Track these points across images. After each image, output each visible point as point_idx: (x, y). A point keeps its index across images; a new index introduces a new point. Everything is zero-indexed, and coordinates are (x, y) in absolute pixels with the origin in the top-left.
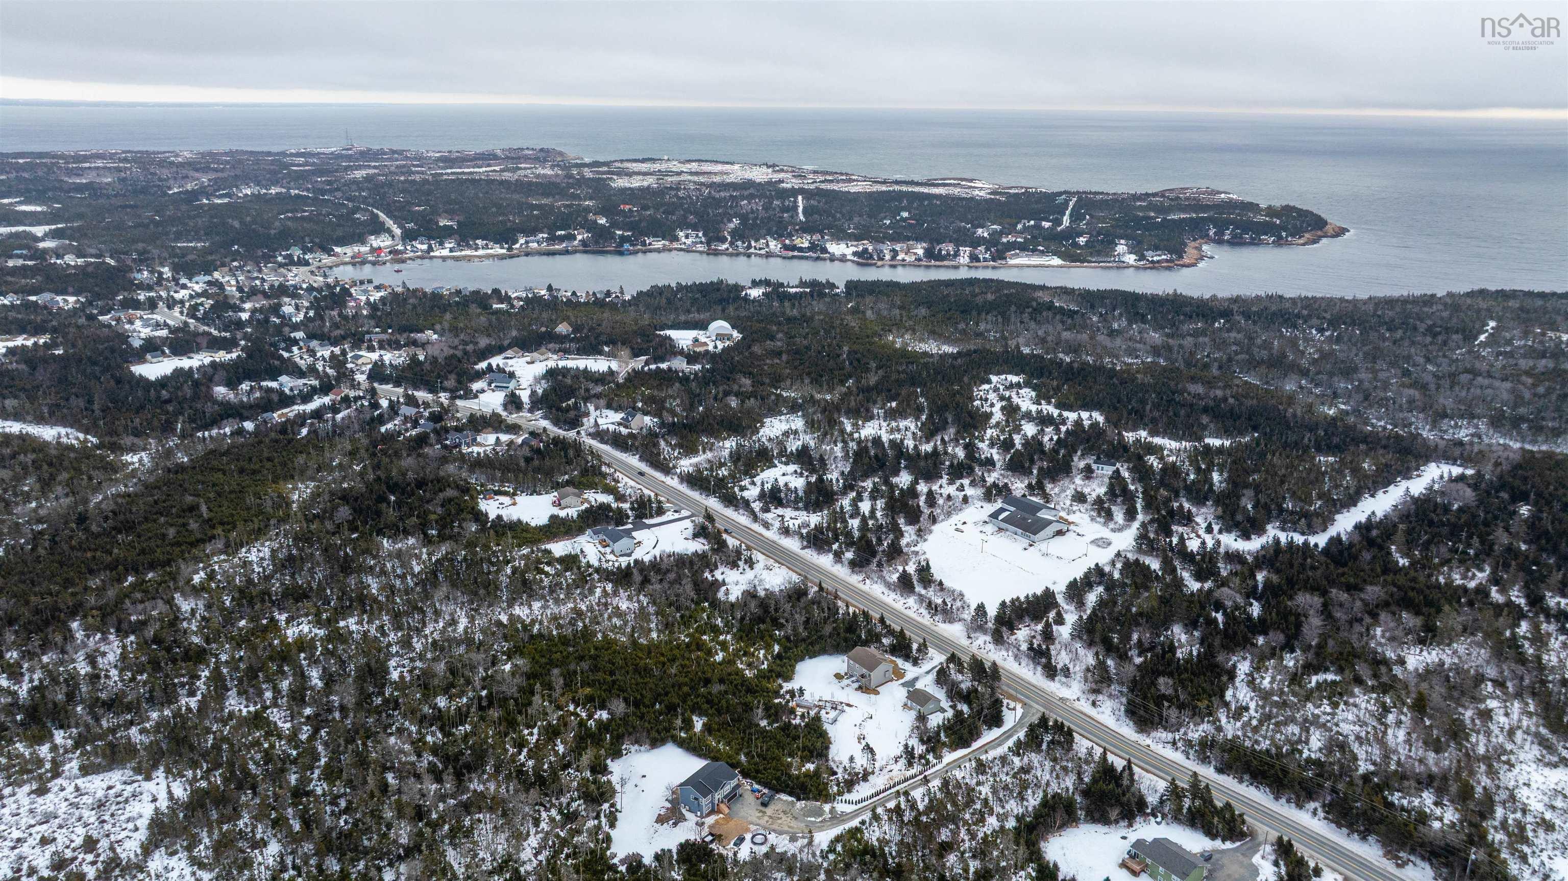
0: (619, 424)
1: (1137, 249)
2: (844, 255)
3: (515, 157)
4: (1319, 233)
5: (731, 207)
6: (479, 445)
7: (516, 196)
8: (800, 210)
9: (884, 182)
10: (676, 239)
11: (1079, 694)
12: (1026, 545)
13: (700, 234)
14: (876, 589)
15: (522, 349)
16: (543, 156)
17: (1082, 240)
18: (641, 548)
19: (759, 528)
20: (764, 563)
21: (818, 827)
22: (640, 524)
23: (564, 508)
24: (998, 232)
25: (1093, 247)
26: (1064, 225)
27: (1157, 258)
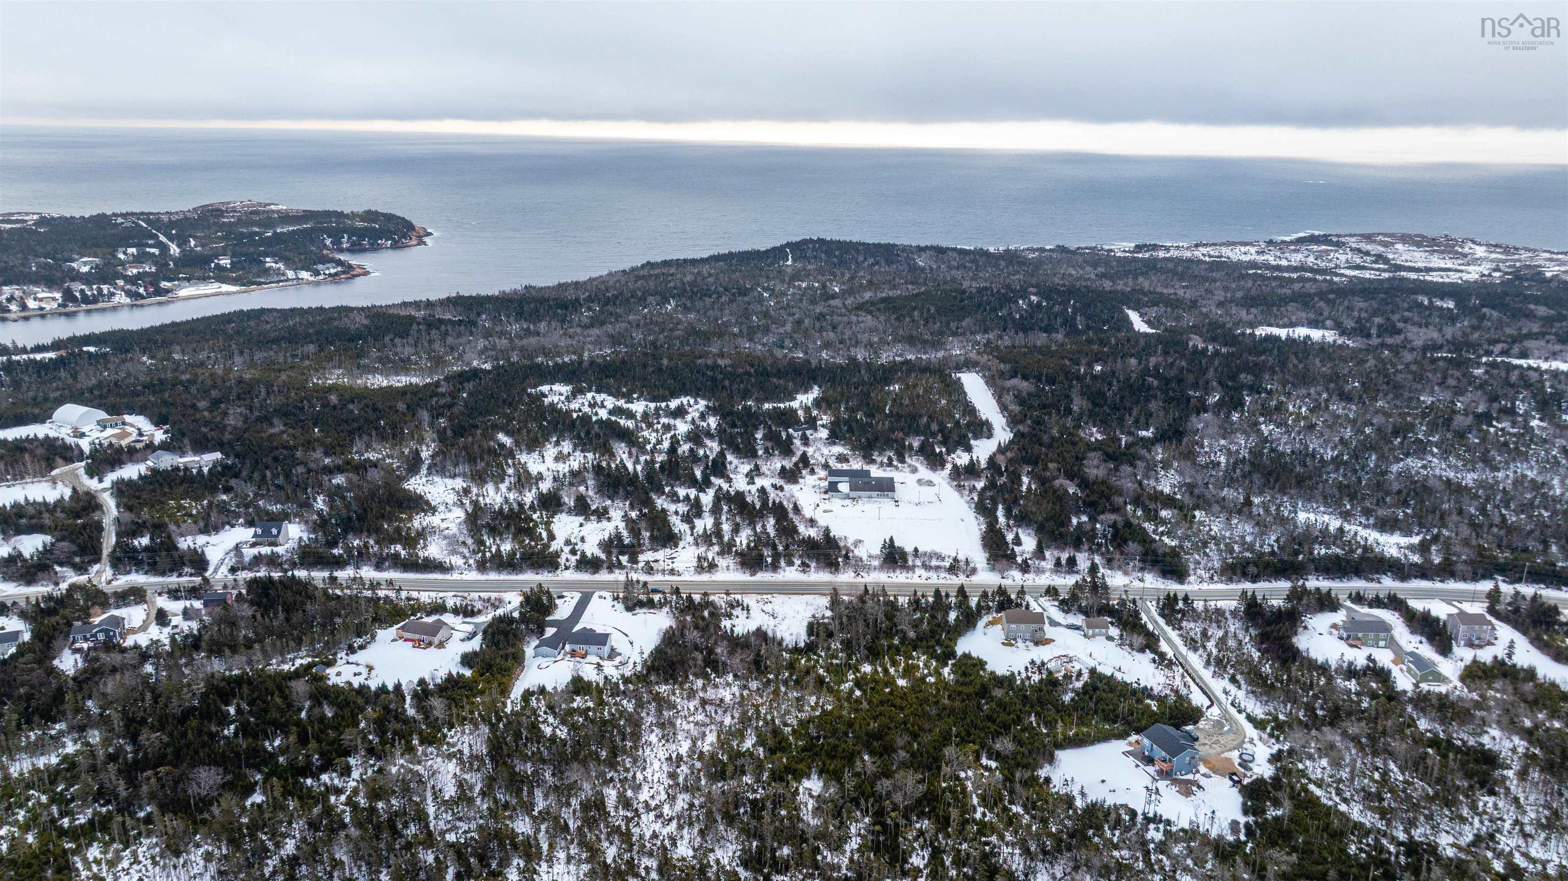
1: (290, 263)
4: (415, 234)
12: (893, 502)
14: (882, 577)
17: (225, 262)
18: (617, 641)
19: (668, 578)
20: (750, 600)
21: (1238, 731)
22: (553, 624)
23: (441, 645)
24: (105, 265)
25: (243, 268)
26: (174, 249)
27: (332, 271)
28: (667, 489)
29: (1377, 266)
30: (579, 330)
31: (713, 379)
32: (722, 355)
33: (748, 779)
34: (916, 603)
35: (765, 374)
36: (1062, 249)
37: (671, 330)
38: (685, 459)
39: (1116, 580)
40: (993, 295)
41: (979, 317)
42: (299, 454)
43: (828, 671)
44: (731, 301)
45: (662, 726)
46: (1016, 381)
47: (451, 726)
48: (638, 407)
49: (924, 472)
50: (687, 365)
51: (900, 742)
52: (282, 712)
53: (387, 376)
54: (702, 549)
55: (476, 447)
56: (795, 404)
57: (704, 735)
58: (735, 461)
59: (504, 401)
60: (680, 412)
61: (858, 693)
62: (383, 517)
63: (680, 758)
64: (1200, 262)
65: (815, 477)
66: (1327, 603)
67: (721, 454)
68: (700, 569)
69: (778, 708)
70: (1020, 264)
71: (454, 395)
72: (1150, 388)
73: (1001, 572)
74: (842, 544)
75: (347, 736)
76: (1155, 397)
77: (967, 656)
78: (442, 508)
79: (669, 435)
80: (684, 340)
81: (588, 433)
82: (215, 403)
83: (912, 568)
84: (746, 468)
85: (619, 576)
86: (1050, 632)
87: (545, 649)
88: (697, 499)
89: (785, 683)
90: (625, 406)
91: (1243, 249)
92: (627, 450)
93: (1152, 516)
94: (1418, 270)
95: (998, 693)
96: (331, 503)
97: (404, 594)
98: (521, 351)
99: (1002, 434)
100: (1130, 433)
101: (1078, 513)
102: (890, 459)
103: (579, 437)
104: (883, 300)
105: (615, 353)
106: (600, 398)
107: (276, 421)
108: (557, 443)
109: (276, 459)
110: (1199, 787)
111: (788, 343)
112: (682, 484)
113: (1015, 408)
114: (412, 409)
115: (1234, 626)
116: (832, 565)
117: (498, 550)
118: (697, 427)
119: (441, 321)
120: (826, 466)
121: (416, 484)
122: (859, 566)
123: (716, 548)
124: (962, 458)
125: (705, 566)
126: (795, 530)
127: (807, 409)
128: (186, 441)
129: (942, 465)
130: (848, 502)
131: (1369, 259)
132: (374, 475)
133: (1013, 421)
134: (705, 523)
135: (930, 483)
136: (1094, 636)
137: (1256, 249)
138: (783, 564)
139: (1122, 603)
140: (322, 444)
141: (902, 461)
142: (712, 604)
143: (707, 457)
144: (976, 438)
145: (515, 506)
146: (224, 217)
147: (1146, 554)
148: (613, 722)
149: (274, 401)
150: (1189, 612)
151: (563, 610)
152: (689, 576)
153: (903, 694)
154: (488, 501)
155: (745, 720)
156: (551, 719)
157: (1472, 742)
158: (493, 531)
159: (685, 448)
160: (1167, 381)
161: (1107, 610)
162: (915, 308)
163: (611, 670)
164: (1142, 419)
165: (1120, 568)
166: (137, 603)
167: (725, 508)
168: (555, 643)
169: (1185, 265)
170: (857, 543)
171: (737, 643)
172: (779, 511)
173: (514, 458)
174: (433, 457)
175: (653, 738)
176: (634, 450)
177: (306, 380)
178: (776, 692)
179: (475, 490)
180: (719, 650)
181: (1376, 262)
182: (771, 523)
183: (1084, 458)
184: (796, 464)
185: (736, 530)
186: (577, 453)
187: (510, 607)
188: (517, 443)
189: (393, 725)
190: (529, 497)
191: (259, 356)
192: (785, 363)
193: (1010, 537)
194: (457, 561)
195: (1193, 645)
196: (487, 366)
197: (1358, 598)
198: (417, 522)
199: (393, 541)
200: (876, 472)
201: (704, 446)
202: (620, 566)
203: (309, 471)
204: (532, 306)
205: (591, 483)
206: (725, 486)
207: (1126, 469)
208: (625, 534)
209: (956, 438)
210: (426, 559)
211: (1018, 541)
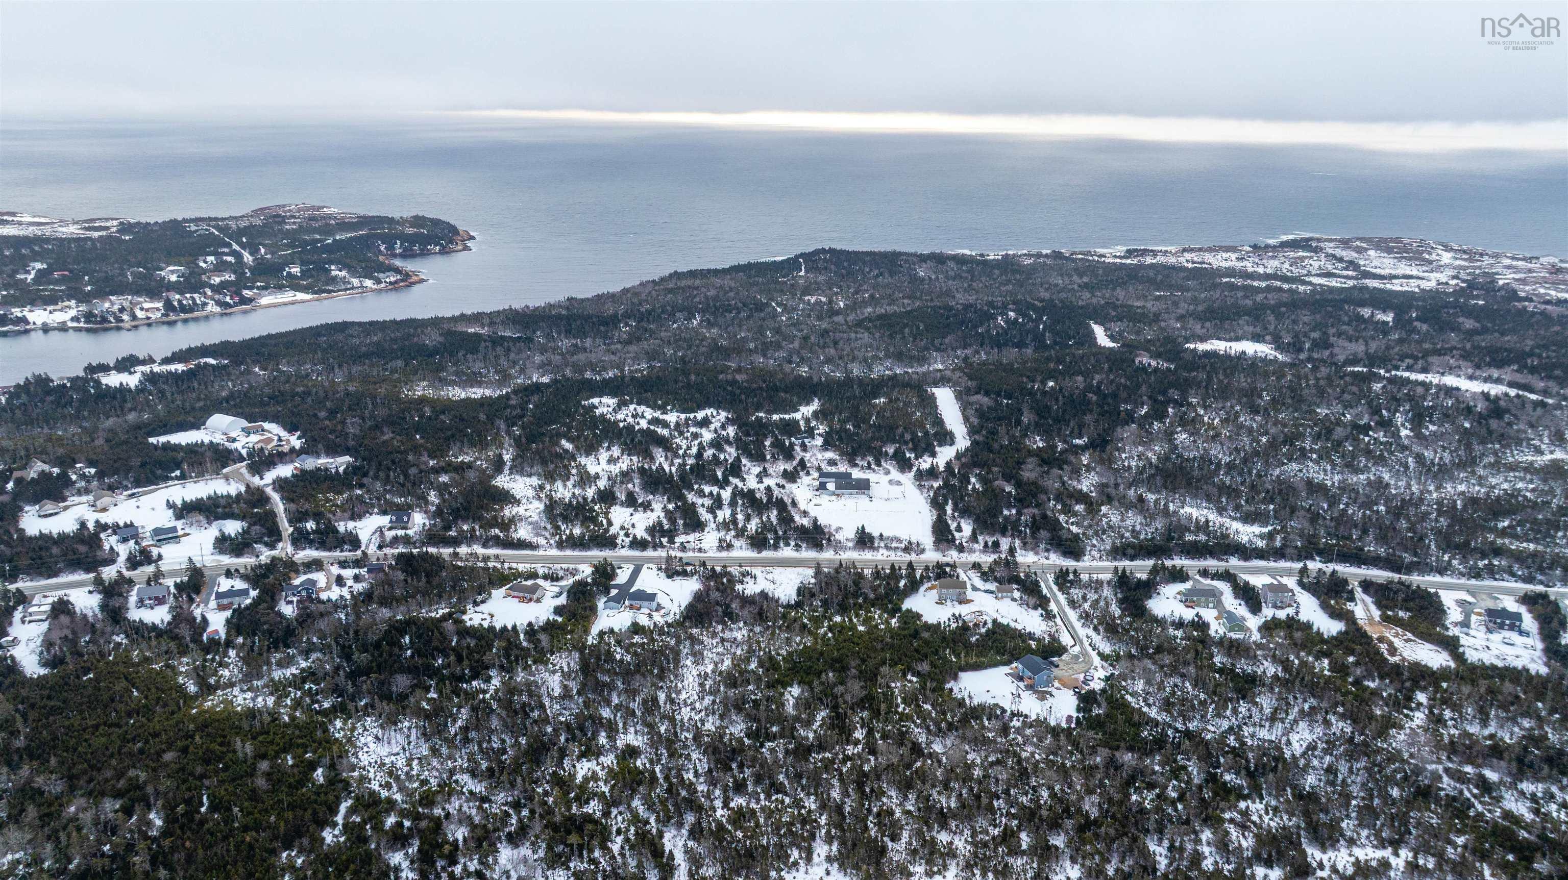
1: (352, 270)
4: (458, 237)
17: (296, 270)
18: (661, 599)
19: (697, 554)
20: (756, 571)
21: (1088, 661)
22: (616, 586)
23: (538, 601)
24: (190, 274)
25: (312, 276)
26: (248, 258)
27: (392, 279)
28: (696, 487)
29: (1345, 273)
30: (619, 346)
31: (733, 394)
32: (739, 370)
33: (751, 687)
34: (877, 574)
35: (776, 389)
36: (1057, 255)
37: (698, 346)
38: (709, 462)
39: (1026, 558)
40: (975, 312)
41: (960, 333)
42: (410, 458)
43: (810, 620)
44: (749, 317)
45: (694, 654)
46: (978, 397)
47: (552, 653)
48: (672, 418)
49: (895, 474)
50: (711, 381)
51: (853, 664)
52: (441, 642)
53: (464, 388)
54: (722, 533)
55: (546, 452)
56: (797, 416)
57: (723, 661)
58: (749, 464)
59: (564, 412)
60: (705, 423)
61: (830, 635)
62: (482, 507)
63: (706, 674)
64: (1182, 269)
65: (810, 478)
66: (1178, 576)
67: (738, 459)
68: (721, 548)
69: (774, 645)
70: (1014, 272)
71: (524, 408)
72: (1089, 402)
73: (943, 551)
74: (826, 530)
75: (486, 658)
76: (1091, 411)
77: (909, 611)
78: (524, 501)
79: (696, 442)
80: (709, 357)
81: (632, 440)
82: (332, 413)
83: (877, 549)
84: (757, 470)
85: (661, 553)
86: (970, 594)
87: (612, 604)
88: (719, 494)
89: (780, 628)
90: (661, 417)
91: (1225, 255)
92: (664, 454)
93: (1067, 510)
94: (1381, 277)
95: (926, 635)
96: (441, 495)
97: (506, 565)
98: (573, 366)
99: (963, 442)
100: (1065, 442)
101: (1009, 507)
102: (869, 463)
103: (626, 444)
104: (880, 317)
105: (651, 368)
106: (641, 409)
107: (385, 429)
108: (609, 449)
109: (393, 462)
110: (1051, 695)
111: (795, 358)
112: (707, 483)
113: (975, 421)
114: (491, 419)
115: (1107, 592)
116: (818, 546)
117: (571, 533)
118: (719, 436)
119: (502, 337)
120: (819, 469)
121: (502, 481)
122: (838, 547)
123: (733, 533)
124: (925, 463)
125: (723, 545)
126: (792, 519)
127: (807, 421)
128: (320, 446)
129: (910, 468)
130: (834, 498)
131: (1340, 265)
132: (471, 475)
133: (972, 431)
134: (724, 514)
135: (899, 483)
136: (1002, 598)
137: (1236, 255)
138: (782, 545)
139: (1027, 575)
140: (426, 449)
141: (879, 465)
142: (729, 573)
143: (726, 460)
144: (940, 445)
145: (580, 499)
146: (286, 223)
147: (1053, 539)
148: (661, 652)
149: (381, 412)
150: (1077, 582)
151: (622, 577)
152: (713, 553)
153: (861, 635)
154: (559, 495)
155: (751, 652)
156: (618, 650)
157: (1249, 670)
158: (566, 519)
159: (709, 453)
160: (1105, 396)
161: (1015, 579)
162: (906, 325)
163: (658, 618)
164: (1076, 431)
165: (1032, 549)
166: (317, 571)
167: (740, 502)
168: (618, 599)
169: (1166, 272)
170: (839, 529)
171: (747, 601)
172: (781, 505)
173: (575, 461)
174: (513, 460)
175: (688, 663)
176: (669, 454)
177: (399, 392)
178: (773, 634)
179: (548, 487)
180: (734, 606)
181: (1346, 269)
182: (773, 515)
183: (1024, 463)
184: (795, 468)
185: (748, 519)
186: (625, 457)
187: (585, 574)
188: (577, 448)
189: (515, 652)
190: (590, 493)
191: (356, 369)
192: (792, 377)
193: (953, 526)
194: (542, 541)
195: (1073, 604)
196: (545, 380)
197: (1204, 573)
198: (508, 512)
199: (492, 526)
200: (856, 474)
201: (724, 451)
202: (662, 546)
203: (421, 471)
204: (578, 323)
205: (637, 481)
206: (740, 485)
207: (1056, 471)
208: (665, 522)
209: (923, 445)
210: (519, 540)
211: (959, 529)
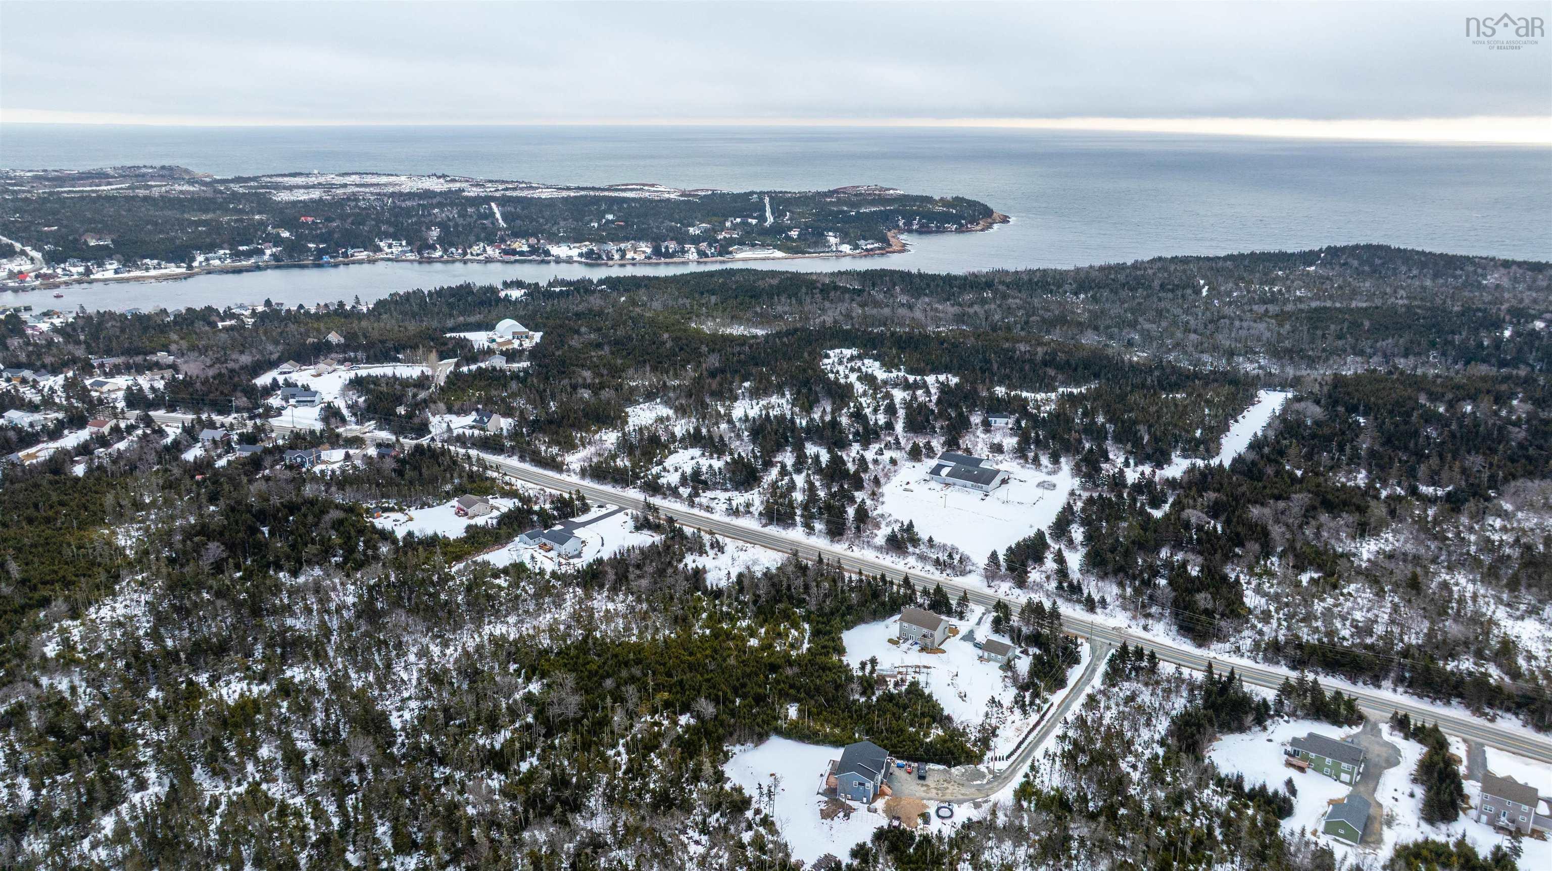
0: (472, 427)
1: (845, 238)
2: (571, 257)
3: (134, 174)
4: (990, 220)
5: (423, 215)
6: (324, 462)
7: (168, 213)
8: (498, 215)
9: (568, 189)
10: (379, 249)
11: (1128, 622)
12: (982, 496)
13: (404, 243)
14: (869, 555)
15: (297, 361)
16: (169, 173)
17: (796, 233)
18: (590, 547)
21: (989, 789)
22: (569, 523)
23: (472, 517)
24: (709, 230)
25: (804, 240)
26: (770, 221)
27: (872, 247)
46: (1307, 406)
48: (890, 376)
77: (840, 642)
83: (907, 555)
86: (950, 642)
90: (880, 374)
99: (1221, 459)
102: (1035, 457)
116: (838, 534)
122: (861, 541)
135: (1053, 487)
136: (989, 660)
138: (799, 523)
139: (1069, 640)
140: (611, 368)
144: (1183, 456)
149: (622, 333)
151: (589, 516)
152: (719, 515)
153: (742, 652)
165: (1137, 611)
170: (894, 522)
195: (1096, 701)
197: (1401, 722)
198: (600, 435)
199: (557, 443)
208: (704, 471)
209: (1148, 450)
